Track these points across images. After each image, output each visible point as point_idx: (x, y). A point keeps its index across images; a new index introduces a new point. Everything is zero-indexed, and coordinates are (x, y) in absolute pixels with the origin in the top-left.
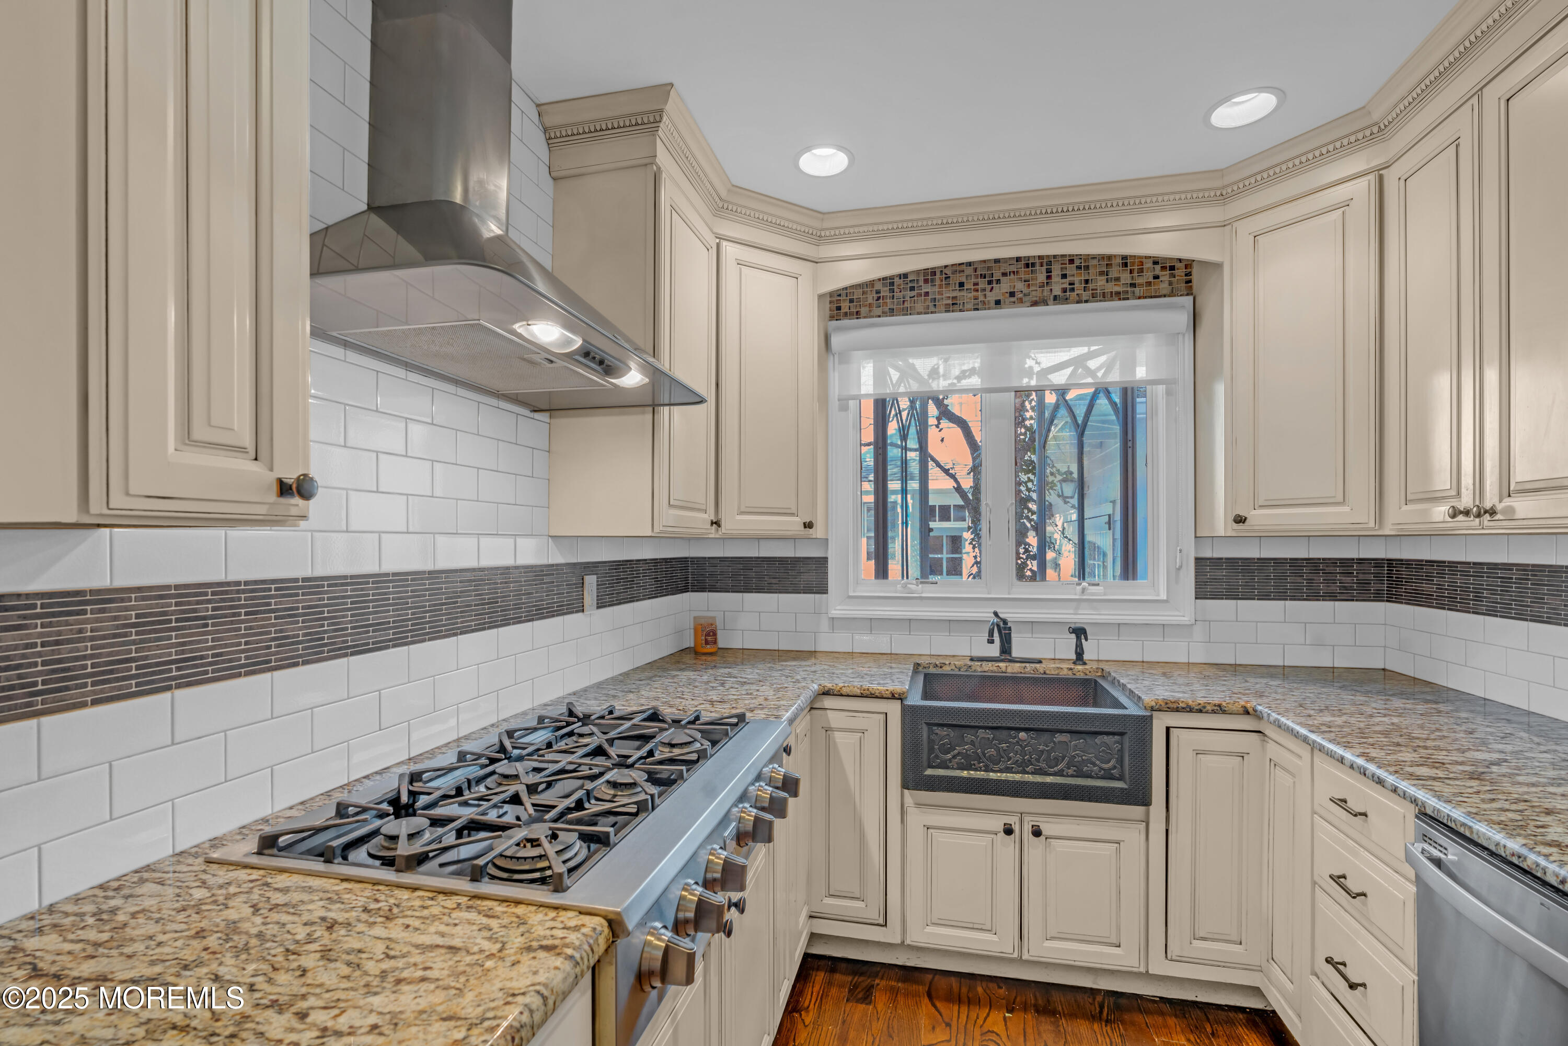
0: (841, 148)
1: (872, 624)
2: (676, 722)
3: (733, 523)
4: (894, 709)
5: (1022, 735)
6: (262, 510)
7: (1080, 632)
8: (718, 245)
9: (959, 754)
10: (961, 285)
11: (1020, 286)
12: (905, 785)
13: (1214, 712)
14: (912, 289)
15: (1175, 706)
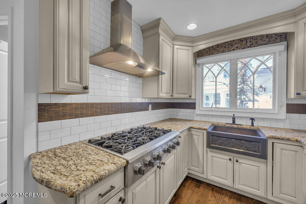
0: (195, 24)
1: (205, 115)
2: (159, 130)
3: (175, 96)
4: (205, 132)
5: (233, 140)
6: (81, 91)
7: (252, 119)
8: (173, 46)
9: (218, 142)
10: (225, 47)
11: (239, 45)
12: (207, 147)
13: (287, 140)
14: (214, 49)
15: (275, 137)
